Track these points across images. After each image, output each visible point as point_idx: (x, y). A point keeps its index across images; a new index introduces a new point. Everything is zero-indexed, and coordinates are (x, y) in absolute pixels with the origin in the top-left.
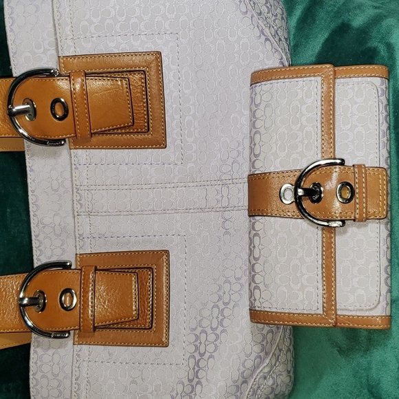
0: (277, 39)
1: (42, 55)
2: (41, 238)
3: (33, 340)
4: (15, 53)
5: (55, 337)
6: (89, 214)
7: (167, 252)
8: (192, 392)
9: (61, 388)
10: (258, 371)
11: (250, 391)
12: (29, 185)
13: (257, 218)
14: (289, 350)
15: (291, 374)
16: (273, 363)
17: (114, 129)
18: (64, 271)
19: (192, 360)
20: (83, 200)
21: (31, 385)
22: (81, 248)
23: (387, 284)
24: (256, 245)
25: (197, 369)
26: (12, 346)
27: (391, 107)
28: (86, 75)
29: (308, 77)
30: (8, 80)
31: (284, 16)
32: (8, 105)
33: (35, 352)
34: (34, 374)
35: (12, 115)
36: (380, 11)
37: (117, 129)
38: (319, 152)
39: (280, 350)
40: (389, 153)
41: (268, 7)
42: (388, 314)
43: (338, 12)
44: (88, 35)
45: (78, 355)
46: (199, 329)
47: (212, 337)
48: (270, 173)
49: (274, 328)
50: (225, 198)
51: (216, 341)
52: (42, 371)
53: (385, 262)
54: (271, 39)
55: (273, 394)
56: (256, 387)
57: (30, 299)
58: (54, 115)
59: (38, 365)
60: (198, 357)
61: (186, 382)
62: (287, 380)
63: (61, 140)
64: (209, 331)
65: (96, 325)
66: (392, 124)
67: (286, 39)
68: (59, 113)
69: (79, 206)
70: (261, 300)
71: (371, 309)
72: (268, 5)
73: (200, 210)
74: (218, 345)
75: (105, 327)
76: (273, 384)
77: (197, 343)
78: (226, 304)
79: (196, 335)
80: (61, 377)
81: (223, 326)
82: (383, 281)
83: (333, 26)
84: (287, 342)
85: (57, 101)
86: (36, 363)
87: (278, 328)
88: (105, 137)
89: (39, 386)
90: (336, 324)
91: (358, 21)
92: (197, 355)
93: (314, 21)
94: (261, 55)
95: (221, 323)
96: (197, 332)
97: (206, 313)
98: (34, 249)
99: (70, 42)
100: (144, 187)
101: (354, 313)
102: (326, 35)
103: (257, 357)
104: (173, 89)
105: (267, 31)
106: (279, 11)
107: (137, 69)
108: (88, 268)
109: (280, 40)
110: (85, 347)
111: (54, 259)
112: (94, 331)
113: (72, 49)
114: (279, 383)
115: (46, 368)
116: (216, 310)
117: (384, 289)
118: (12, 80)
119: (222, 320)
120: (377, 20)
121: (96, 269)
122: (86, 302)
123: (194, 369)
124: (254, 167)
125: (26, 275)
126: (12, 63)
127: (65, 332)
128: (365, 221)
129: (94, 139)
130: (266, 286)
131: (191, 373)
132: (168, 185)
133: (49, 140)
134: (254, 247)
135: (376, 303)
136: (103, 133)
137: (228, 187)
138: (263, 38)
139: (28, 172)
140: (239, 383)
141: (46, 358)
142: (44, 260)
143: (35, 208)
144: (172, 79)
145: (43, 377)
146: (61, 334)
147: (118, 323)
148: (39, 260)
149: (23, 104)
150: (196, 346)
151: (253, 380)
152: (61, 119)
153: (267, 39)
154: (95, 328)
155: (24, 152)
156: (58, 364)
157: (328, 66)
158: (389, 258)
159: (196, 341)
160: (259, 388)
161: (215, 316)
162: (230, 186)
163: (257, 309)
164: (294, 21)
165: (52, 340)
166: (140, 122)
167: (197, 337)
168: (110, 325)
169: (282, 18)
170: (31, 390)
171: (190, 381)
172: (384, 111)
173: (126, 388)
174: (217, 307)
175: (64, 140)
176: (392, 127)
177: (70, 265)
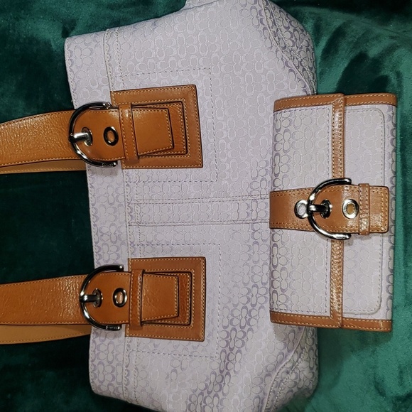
0: (301, 69)
1: (98, 91)
2: (100, 244)
3: (93, 331)
4: (75, 90)
5: (109, 329)
6: (139, 224)
7: (204, 258)
8: (222, 381)
9: (114, 374)
10: (281, 366)
11: (273, 383)
12: (90, 199)
13: (276, 230)
14: (312, 349)
15: (314, 371)
16: (295, 360)
17: (157, 152)
18: (117, 273)
19: (223, 354)
20: (134, 212)
21: (90, 370)
22: (132, 254)
23: (388, 291)
24: (275, 254)
25: (227, 361)
26: (75, 336)
27: (399, 131)
28: (132, 106)
29: (322, 105)
30: (70, 112)
31: (310, 47)
32: (70, 134)
33: (94, 342)
34: (93, 361)
35: (73, 141)
36: (395, 41)
37: (160, 151)
38: (330, 172)
39: (302, 349)
40: (395, 173)
41: (293, 41)
42: (389, 318)
43: (357, 43)
44: (134, 73)
45: (129, 346)
46: (231, 327)
47: (240, 335)
48: (287, 190)
49: (296, 328)
50: (254, 212)
51: (243, 338)
52: (99, 359)
53: (386, 272)
54: (295, 69)
55: (296, 387)
56: (279, 380)
57: (89, 296)
58: (107, 141)
59: (96, 353)
60: (228, 351)
61: (218, 373)
62: (310, 376)
63: (113, 162)
64: (238, 329)
65: (143, 320)
66: (399, 147)
67: (311, 69)
68: (112, 139)
69: (130, 218)
70: (278, 303)
71: (373, 314)
72: (293, 39)
73: (233, 222)
74: (245, 341)
75: (150, 322)
76: (296, 378)
77: (228, 339)
78: (253, 306)
79: (228, 332)
80: (114, 364)
81: (249, 325)
82: (384, 289)
83: (352, 55)
84: (310, 341)
85: (109, 129)
86: (94, 351)
87: (299, 328)
88: (151, 159)
89: (97, 371)
90: (342, 325)
91: (373, 52)
92: (227, 349)
93: (337, 51)
94: (286, 84)
95: (248, 322)
96: (229, 329)
97: (236, 313)
98: (95, 254)
99: (118, 79)
100: (184, 201)
101: (358, 317)
102: (346, 65)
103: (280, 354)
104: (207, 116)
105: (291, 63)
106: (304, 43)
107: (176, 100)
108: (137, 271)
109: (304, 70)
110: (135, 339)
111: (110, 263)
112: (142, 325)
113: (122, 85)
114: (302, 378)
115: (102, 356)
116: (245, 311)
117: (385, 295)
118: (73, 112)
119: (249, 319)
120: (390, 50)
121: (144, 272)
122: (135, 301)
123: (225, 361)
124: (274, 185)
125: (86, 276)
126: (73, 97)
127: (117, 325)
128: (368, 234)
129: (142, 160)
130: (282, 290)
131: (223, 365)
132: (205, 200)
133: (104, 162)
134: (273, 256)
135: (377, 308)
136: (149, 155)
137: (257, 202)
138: (287, 69)
139: (89, 189)
140: (263, 376)
141: (103, 348)
142: (103, 264)
143: (95, 220)
144: (206, 107)
145: (100, 363)
146: (114, 327)
147: (161, 319)
148: (98, 263)
149: (82, 132)
150: (227, 341)
151: (276, 374)
152: (113, 144)
153: (291, 70)
154: (142, 323)
155: (85, 171)
156: (112, 353)
157: (339, 95)
158: (391, 268)
159: (228, 337)
160: (282, 381)
161: (244, 316)
162: (259, 201)
163: (275, 310)
164: (319, 51)
165: (107, 332)
166: (180, 145)
167: (228, 334)
168: (155, 320)
169: (308, 50)
170: (90, 374)
171: (221, 372)
172: (390, 135)
173: (168, 375)
174: (246, 308)
175: (116, 162)
176: (399, 149)
177: (123, 268)
